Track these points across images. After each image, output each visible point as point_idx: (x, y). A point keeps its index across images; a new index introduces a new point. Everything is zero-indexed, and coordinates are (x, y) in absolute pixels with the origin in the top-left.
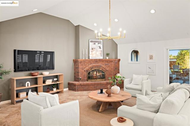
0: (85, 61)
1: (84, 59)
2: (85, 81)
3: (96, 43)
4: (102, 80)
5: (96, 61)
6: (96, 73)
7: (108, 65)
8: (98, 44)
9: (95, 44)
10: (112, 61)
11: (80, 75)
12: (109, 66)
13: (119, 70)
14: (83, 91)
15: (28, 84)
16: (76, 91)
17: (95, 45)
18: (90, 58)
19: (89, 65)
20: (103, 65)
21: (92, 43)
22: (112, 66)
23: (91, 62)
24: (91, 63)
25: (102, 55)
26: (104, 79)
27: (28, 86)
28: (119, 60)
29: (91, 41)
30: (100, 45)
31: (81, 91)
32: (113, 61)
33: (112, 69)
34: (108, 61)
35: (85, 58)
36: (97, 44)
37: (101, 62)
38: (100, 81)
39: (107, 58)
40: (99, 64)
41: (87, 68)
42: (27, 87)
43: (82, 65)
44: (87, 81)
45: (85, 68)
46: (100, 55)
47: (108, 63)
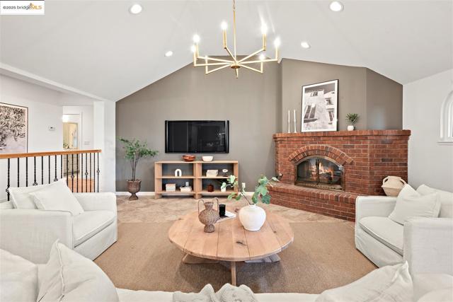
1: (289, 132)
2: (289, 182)
3: (319, 93)
5: (316, 137)
6: (318, 167)
7: (353, 147)
8: (325, 93)
9: (316, 94)
10: (365, 137)
11: (279, 169)
12: (354, 151)
15: (178, 172)
17: (316, 97)
18: (302, 131)
19: (299, 147)
20: (336, 147)
21: (309, 94)
22: (365, 151)
23: (305, 139)
24: (305, 143)
26: (339, 187)
27: (178, 175)
28: (408, 133)
29: (306, 89)
30: (328, 95)
33: (366, 160)
35: (292, 129)
36: (321, 93)
37: (331, 138)
39: (350, 128)
40: (325, 145)
41: (295, 153)
42: (176, 176)
43: (285, 147)
44: (295, 184)
45: (290, 153)
46: (329, 121)
47: (352, 141)
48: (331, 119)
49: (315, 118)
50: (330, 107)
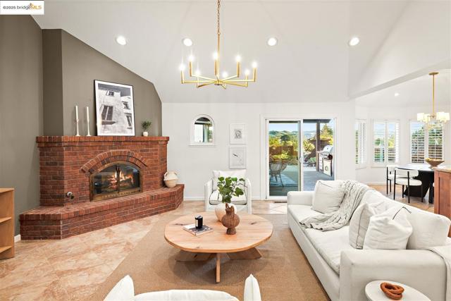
0: (83, 142)
1: (78, 135)
2: (82, 200)
3: (115, 93)
4: (133, 190)
5: (118, 141)
6: (118, 175)
7: (148, 150)
8: (122, 95)
9: (113, 94)
11: (66, 187)
12: (149, 155)
13: (166, 162)
14: (84, 232)
16: (60, 238)
17: (112, 97)
18: (99, 134)
19: (96, 153)
20: (136, 151)
21: (104, 92)
22: (156, 154)
23: (103, 144)
24: (104, 148)
25: (133, 126)
26: (138, 189)
28: (167, 139)
29: (100, 85)
30: (124, 99)
31: (79, 233)
32: (160, 143)
33: (156, 161)
34: (147, 141)
35: (84, 132)
36: (117, 94)
37: (131, 143)
38: (129, 194)
39: (146, 134)
40: (127, 150)
41: (91, 162)
43: (76, 154)
44: (91, 199)
45: (83, 162)
46: (128, 126)
47: (147, 146)
48: (130, 125)
49: (113, 120)
50: (128, 111)
